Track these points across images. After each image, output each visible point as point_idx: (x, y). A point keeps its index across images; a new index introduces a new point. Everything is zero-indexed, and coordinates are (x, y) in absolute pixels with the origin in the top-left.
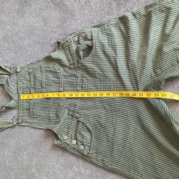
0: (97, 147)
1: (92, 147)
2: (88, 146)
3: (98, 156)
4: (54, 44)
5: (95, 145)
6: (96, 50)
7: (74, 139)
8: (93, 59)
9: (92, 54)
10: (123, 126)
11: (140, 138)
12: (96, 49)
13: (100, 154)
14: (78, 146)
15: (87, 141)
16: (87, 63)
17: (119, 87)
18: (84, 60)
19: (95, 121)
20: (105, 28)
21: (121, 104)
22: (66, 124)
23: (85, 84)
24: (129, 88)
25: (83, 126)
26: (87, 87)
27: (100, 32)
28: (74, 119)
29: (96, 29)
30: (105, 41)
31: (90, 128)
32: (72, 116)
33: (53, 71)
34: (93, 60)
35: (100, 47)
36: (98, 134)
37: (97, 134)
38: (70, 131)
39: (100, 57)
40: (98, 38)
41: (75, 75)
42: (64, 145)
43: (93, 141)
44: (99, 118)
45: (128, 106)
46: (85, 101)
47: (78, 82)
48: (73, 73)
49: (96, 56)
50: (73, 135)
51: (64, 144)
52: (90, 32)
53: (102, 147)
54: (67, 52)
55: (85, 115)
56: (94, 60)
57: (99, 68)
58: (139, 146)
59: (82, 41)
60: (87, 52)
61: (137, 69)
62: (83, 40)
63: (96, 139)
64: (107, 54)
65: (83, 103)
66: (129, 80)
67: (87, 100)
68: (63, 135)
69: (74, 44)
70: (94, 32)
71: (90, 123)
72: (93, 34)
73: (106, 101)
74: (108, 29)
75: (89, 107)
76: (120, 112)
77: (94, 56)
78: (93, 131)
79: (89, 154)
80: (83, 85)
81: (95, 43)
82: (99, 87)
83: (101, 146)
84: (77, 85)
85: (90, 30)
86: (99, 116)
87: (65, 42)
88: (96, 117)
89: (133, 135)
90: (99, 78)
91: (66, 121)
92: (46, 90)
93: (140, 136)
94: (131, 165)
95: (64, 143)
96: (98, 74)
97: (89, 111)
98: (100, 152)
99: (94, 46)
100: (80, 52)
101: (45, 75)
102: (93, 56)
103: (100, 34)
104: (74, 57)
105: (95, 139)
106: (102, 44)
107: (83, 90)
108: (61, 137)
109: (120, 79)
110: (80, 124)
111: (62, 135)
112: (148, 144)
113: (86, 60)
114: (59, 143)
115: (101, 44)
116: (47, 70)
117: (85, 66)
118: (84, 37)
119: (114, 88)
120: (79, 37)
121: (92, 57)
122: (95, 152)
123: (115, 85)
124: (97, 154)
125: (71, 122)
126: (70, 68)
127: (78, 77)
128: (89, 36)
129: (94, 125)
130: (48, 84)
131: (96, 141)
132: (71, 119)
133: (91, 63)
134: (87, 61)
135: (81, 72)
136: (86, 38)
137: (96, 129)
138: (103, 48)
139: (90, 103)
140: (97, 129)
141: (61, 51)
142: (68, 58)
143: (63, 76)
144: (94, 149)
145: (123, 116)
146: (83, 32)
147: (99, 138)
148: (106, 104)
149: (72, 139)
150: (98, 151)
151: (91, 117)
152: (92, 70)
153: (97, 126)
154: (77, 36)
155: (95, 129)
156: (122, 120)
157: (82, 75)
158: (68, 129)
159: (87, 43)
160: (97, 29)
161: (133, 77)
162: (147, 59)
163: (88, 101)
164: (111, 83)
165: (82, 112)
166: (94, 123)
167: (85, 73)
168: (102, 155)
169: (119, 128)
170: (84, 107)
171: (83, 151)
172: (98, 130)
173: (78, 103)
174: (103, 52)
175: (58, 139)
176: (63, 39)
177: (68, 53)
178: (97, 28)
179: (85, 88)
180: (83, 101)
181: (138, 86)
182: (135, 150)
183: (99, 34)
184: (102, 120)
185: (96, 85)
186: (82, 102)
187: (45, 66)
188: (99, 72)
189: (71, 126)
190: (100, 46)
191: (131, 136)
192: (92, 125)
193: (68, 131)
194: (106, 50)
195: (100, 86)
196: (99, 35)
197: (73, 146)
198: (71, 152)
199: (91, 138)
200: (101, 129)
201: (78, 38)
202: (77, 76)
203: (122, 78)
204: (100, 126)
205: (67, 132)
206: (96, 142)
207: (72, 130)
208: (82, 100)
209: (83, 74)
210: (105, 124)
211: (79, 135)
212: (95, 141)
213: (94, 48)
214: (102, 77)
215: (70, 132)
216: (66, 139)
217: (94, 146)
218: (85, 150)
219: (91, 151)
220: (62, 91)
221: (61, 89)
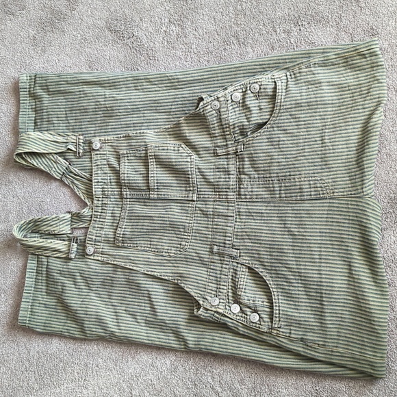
0: (289, 313)
1: (278, 316)
2: (267, 313)
3: (292, 332)
5: (283, 311)
6: (280, 116)
7: (233, 302)
9: (270, 124)
12: (279, 114)
13: (296, 327)
17: (321, 187)
18: (252, 137)
20: (301, 70)
22: (211, 274)
23: (245, 186)
25: (251, 273)
26: (250, 193)
27: (291, 78)
28: (227, 261)
29: (282, 74)
31: (266, 276)
32: (221, 255)
35: (289, 110)
36: (287, 287)
38: (222, 287)
40: (287, 92)
41: (225, 168)
42: (214, 317)
43: (276, 303)
44: (282, 254)
47: (231, 183)
48: (219, 165)
49: (278, 127)
50: (230, 294)
51: (213, 315)
52: (270, 80)
54: (213, 122)
55: (251, 251)
57: (282, 151)
59: (250, 100)
62: (254, 98)
63: (283, 298)
65: (241, 225)
67: (251, 219)
68: (209, 298)
69: (232, 105)
71: (264, 265)
72: (279, 83)
74: (308, 73)
77: (273, 127)
78: (271, 282)
79: (271, 329)
80: (242, 190)
84: (228, 190)
85: (270, 78)
86: (279, 251)
91: (209, 267)
95: (213, 313)
96: (278, 164)
98: (296, 323)
99: (278, 108)
102: (270, 127)
103: (291, 84)
104: (228, 133)
105: (280, 297)
107: (241, 198)
108: (203, 301)
110: (243, 270)
111: (205, 298)
113: (255, 136)
118: (257, 91)
119: (309, 190)
120: (246, 91)
121: (269, 129)
122: (285, 324)
123: (311, 182)
124: (288, 327)
125: (220, 269)
126: (214, 153)
127: (232, 172)
129: (273, 268)
131: (283, 302)
134: (258, 138)
135: (238, 163)
136: (260, 95)
137: (279, 277)
138: (295, 111)
140: (280, 278)
143: (197, 170)
144: (282, 317)
146: (256, 81)
149: (229, 302)
150: (292, 321)
153: (279, 271)
154: (240, 91)
155: (276, 277)
157: (239, 168)
158: (217, 284)
164: (302, 179)
165: (243, 246)
168: (300, 328)
170: (244, 234)
171: (258, 325)
172: (283, 278)
173: (231, 227)
178: (283, 71)
179: (245, 195)
180: (242, 222)
183: (289, 83)
184: (287, 257)
185: (270, 187)
186: (239, 224)
188: (280, 160)
189: (223, 276)
193: (217, 288)
195: (278, 189)
196: (288, 86)
197: (235, 316)
201: (242, 94)
202: (228, 171)
204: (286, 269)
205: (215, 289)
207: (225, 284)
208: (239, 220)
211: (243, 294)
212: (280, 301)
215: (223, 289)
216: (218, 305)
217: (281, 312)
218: (262, 323)
219: (275, 324)
220: (194, 201)
221: (192, 197)
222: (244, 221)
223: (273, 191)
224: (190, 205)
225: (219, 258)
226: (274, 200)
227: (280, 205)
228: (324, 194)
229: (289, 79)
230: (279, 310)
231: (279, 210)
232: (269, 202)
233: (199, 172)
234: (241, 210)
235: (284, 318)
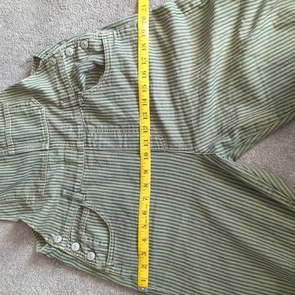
0: (122, 254)
1: (112, 255)
2: (103, 252)
3: (123, 270)
4: (27, 62)
5: (117, 251)
6: (112, 72)
7: (74, 241)
8: (106, 88)
9: (104, 80)
10: (169, 212)
11: (201, 232)
12: (111, 70)
13: (126, 266)
14: (84, 253)
15: (102, 244)
16: (95, 96)
17: (158, 141)
18: (89, 92)
19: (114, 205)
20: (126, 30)
21: (163, 171)
22: (58, 214)
23: (92, 136)
24: (176, 142)
25: (92, 215)
26: (96, 142)
27: (118, 37)
28: (74, 204)
29: (109, 33)
30: (128, 54)
31: (106, 219)
32: (69, 198)
33: (27, 113)
34: (106, 90)
35: (119, 66)
36: (122, 230)
37: (119, 229)
38: (66, 227)
39: (120, 85)
40: (115, 50)
41: (71, 119)
42: (56, 253)
43: (112, 243)
44: (123, 200)
45: (176, 175)
46: (93, 169)
47: (79, 133)
48: (67, 116)
49: (112, 82)
50: (72, 234)
51: (56, 251)
52: (98, 38)
53: (130, 252)
54: (54, 77)
55: (95, 196)
56: (109, 91)
57: (119, 105)
58: (199, 248)
59: (82, 55)
60: (93, 76)
61: (191, 106)
62: (85, 54)
63: (118, 239)
64: (132, 79)
65: (89, 172)
66: (176, 127)
67: (98, 166)
68: (53, 235)
69: (67, 61)
70: (105, 37)
71: (105, 209)
72: (105, 42)
73: (134, 166)
74: (132, 32)
75: (101, 179)
76: (162, 186)
77: (108, 83)
78: (111, 224)
79: (105, 267)
80: (89, 139)
81: (110, 59)
82: (120, 141)
83: (128, 252)
84: (76, 139)
85: (97, 35)
87: (49, 58)
88: (115, 197)
89: (189, 228)
90: (119, 125)
91: (58, 207)
92: (15, 150)
93: (201, 229)
94: (187, 283)
95: (55, 249)
96: (118, 117)
97: (103, 187)
98: (127, 263)
99: (108, 64)
100: (80, 75)
101: (12, 122)
102: (106, 83)
103: (118, 42)
104: (68, 86)
105: (116, 238)
106: (123, 61)
107: (89, 147)
108: (49, 238)
109: (159, 125)
110: (86, 212)
111: (50, 236)
112: (216, 243)
113: (92, 90)
114: (46, 250)
115: (121, 59)
116: (15, 111)
117: (91, 103)
118: (87, 47)
120: (77, 47)
121: (105, 85)
122: (118, 262)
124: (120, 266)
125: (67, 210)
126: (60, 106)
127: (79, 123)
128: (97, 46)
129: (113, 212)
130: (17, 139)
131: (118, 242)
132: (67, 204)
133: (102, 96)
134: (95, 93)
135: (83, 114)
136: (90, 50)
137: (117, 220)
138: (125, 68)
139: (103, 172)
140: (119, 221)
141: (41, 74)
142: (56, 88)
143: (48, 122)
144: (115, 257)
145: (167, 193)
146: (85, 38)
147: (124, 236)
148: (134, 173)
149: (70, 241)
150: (124, 261)
151: (106, 199)
152: (105, 110)
153: (118, 214)
154: (73, 47)
156: (167, 201)
157: (85, 119)
158: (62, 224)
159: (94, 60)
160: (111, 33)
161: (183, 121)
162: (208, 87)
163: (99, 168)
165: (89, 191)
166: (114, 209)
167: (91, 115)
168: (130, 267)
169: (161, 216)
170: (91, 180)
171: (93, 263)
172: (121, 221)
173: (80, 173)
174: (125, 74)
175: (43, 242)
176: (46, 52)
177: (54, 79)
178: (110, 30)
179: (92, 144)
180: (90, 169)
181: (194, 137)
182: (193, 255)
183: (116, 41)
184: (127, 202)
185: (114, 137)
186: (87, 170)
187: (10, 105)
188: (119, 114)
189: (68, 217)
190: (118, 63)
191: (185, 229)
192: (109, 213)
193: (62, 227)
194: (130, 71)
195: (121, 139)
196: (115, 44)
197: (74, 254)
198: (71, 265)
199: (109, 237)
200: (127, 219)
201: (74, 50)
202: (75, 122)
203: (164, 124)
204: (124, 213)
205: (60, 228)
206: (119, 244)
207: (70, 224)
208: (87, 167)
209: (87, 117)
210: (134, 210)
211: (84, 233)
212: (116, 242)
213: (109, 67)
214: (125, 122)
215: (67, 229)
216: (60, 243)
217: (115, 252)
218: (97, 261)
219: (109, 262)
220: (46, 150)
221: (45, 146)
222: (92, 167)
223: (117, 141)
224: (43, 154)
225: (67, 201)
226: (117, 149)
227: (123, 154)
228: (161, 147)
229: (115, 38)
230: (114, 250)
231: (122, 159)
232: (113, 151)
233: (50, 123)
234: (89, 158)
235: (117, 257)
